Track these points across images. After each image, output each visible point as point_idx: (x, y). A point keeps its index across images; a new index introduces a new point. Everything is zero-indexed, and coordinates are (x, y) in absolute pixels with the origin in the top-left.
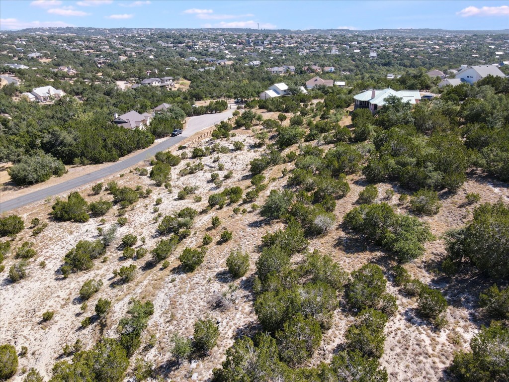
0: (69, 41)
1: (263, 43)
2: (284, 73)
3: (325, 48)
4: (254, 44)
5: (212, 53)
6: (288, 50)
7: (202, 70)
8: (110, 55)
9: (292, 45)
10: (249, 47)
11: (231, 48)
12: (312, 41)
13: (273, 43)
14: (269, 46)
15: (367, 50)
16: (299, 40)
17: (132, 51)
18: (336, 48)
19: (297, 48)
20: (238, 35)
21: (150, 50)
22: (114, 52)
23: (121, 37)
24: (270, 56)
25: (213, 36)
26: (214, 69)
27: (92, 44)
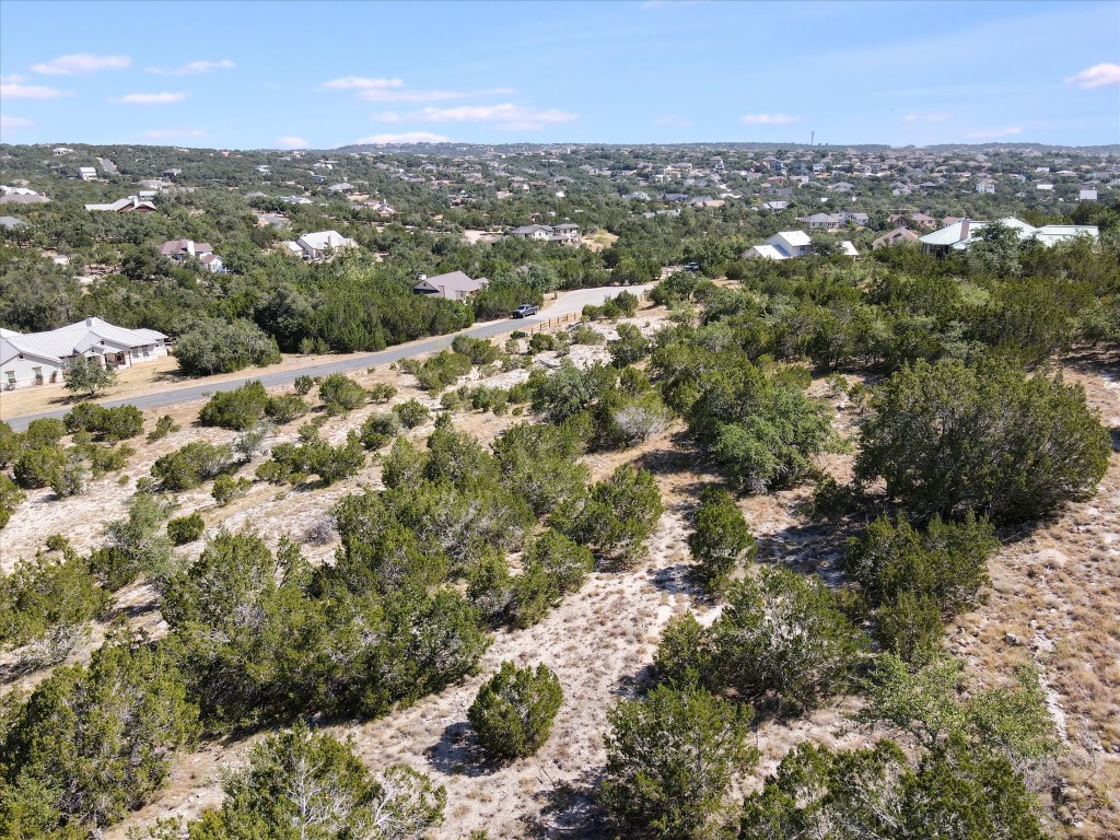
0: (410, 164)
1: (811, 169)
2: (841, 227)
3: (963, 180)
4: (790, 170)
5: (689, 189)
6: (868, 183)
7: (649, 215)
8: (480, 188)
9: (879, 175)
10: (776, 178)
11: (734, 179)
12: (930, 166)
13: (836, 169)
14: (825, 175)
15: (1073, 184)
16: (900, 163)
17: (524, 182)
18: (991, 181)
19: (891, 179)
20: (756, 154)
21: (562, 181)
22: (488, 184)
23: (512, 158)
24: (820, 196)
25: (700, 155)
26: (678, 214)
27: (453, 170)
